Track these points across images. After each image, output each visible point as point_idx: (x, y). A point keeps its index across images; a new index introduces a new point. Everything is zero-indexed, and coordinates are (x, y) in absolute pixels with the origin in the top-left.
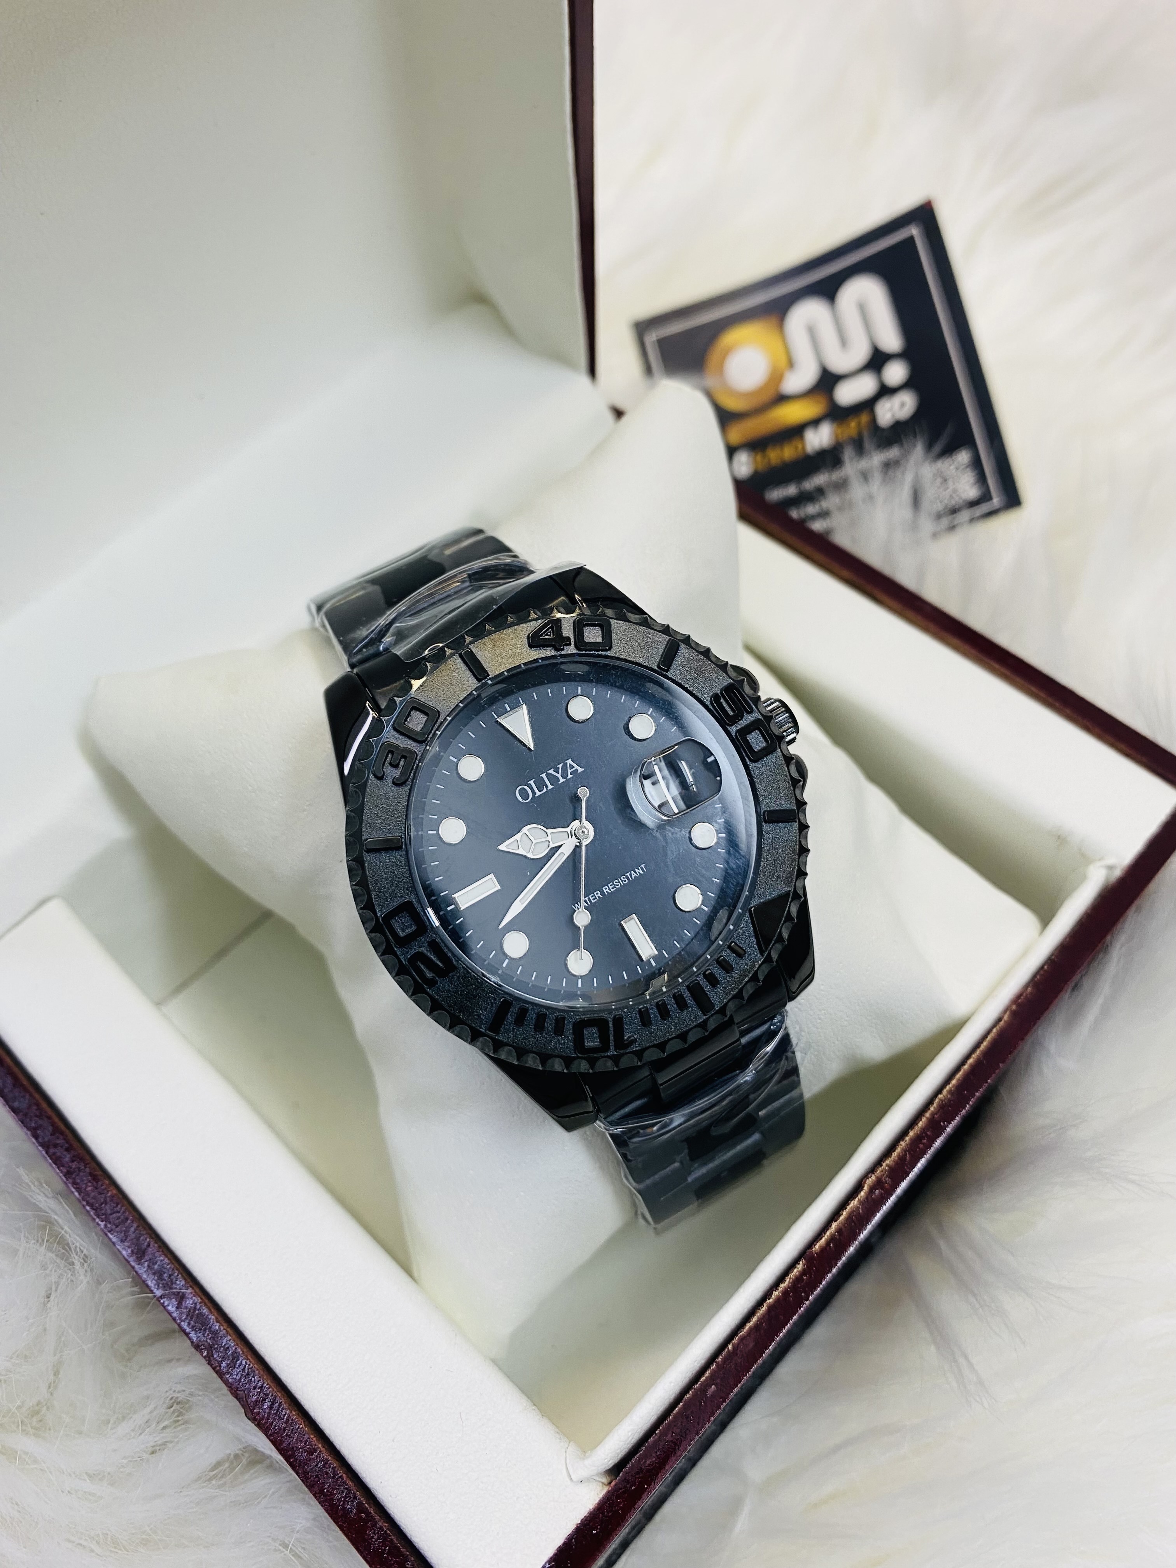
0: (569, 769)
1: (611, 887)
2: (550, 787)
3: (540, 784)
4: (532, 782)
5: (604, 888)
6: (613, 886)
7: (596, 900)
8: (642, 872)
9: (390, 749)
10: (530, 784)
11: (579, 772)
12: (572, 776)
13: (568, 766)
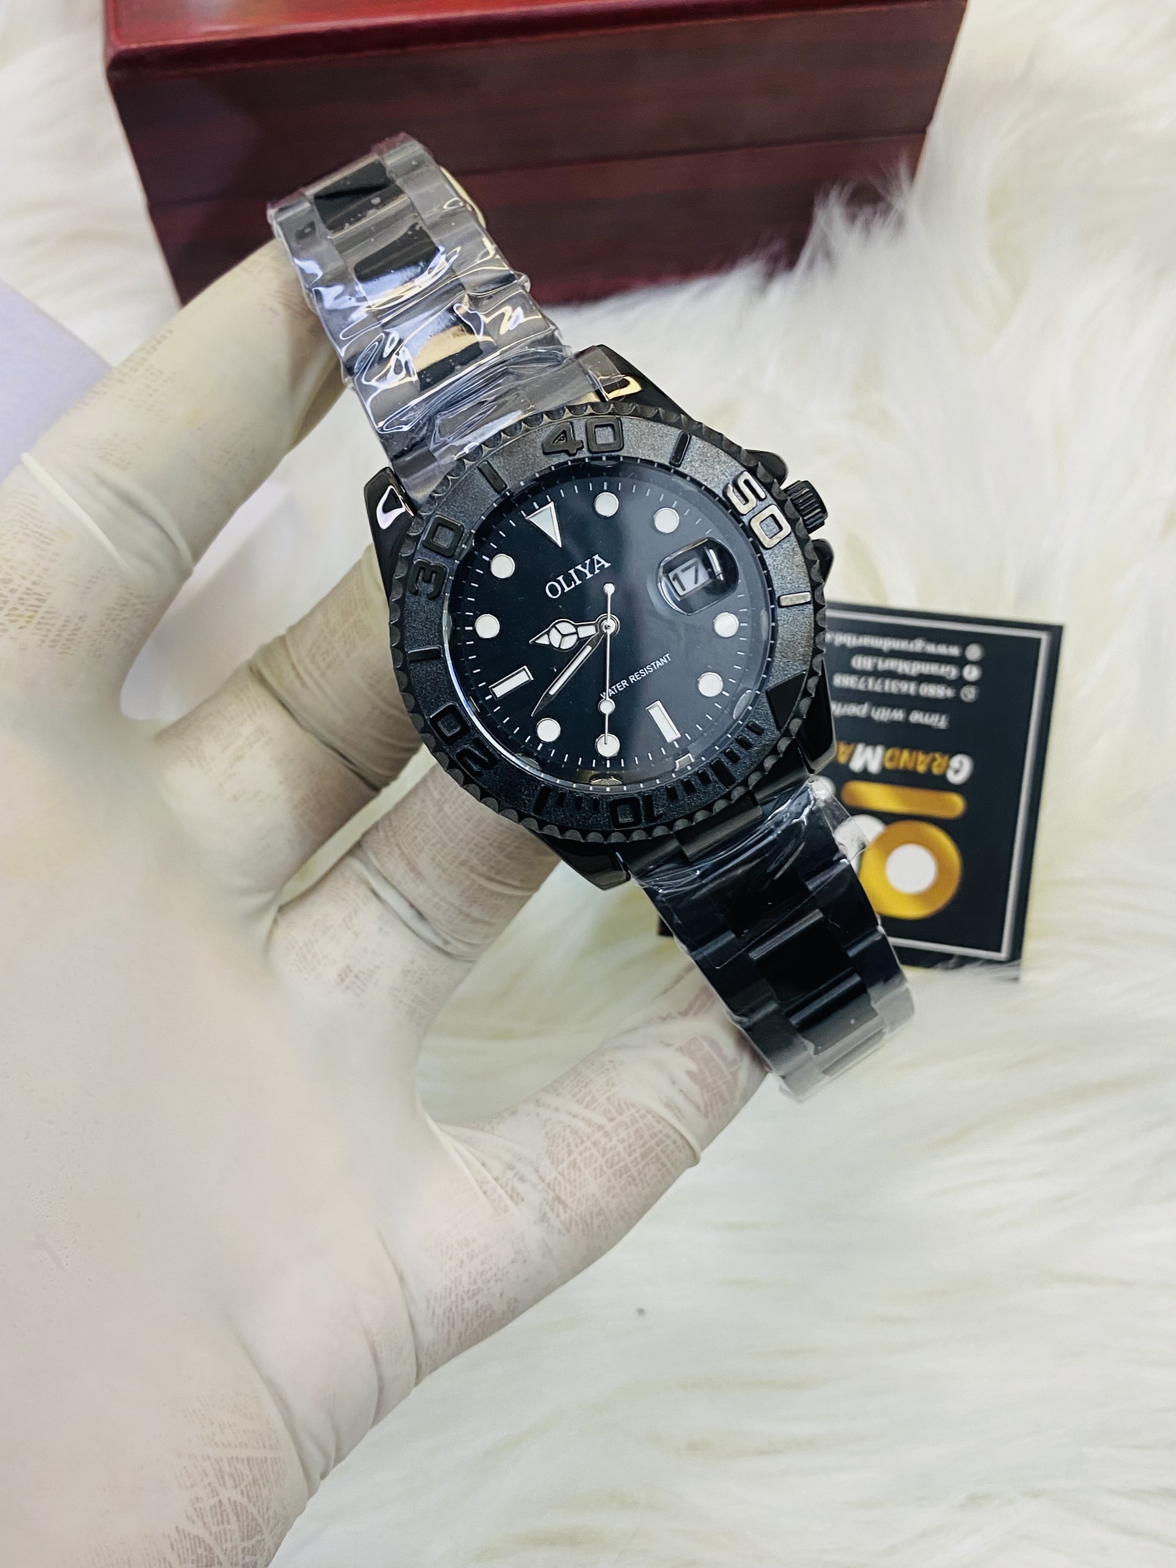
0: (596, 564)
1: (637, 676)
2: (578, 582)
3: (569, 580)
4: (560, 578)
5: (630, 677)
6: (639, 675)
7: (622, 689)
8: (666, 661)
9: (423, 566)
10: (559, 580)
11: (606, 567)
12: (599, 571)
13: (595, 561)
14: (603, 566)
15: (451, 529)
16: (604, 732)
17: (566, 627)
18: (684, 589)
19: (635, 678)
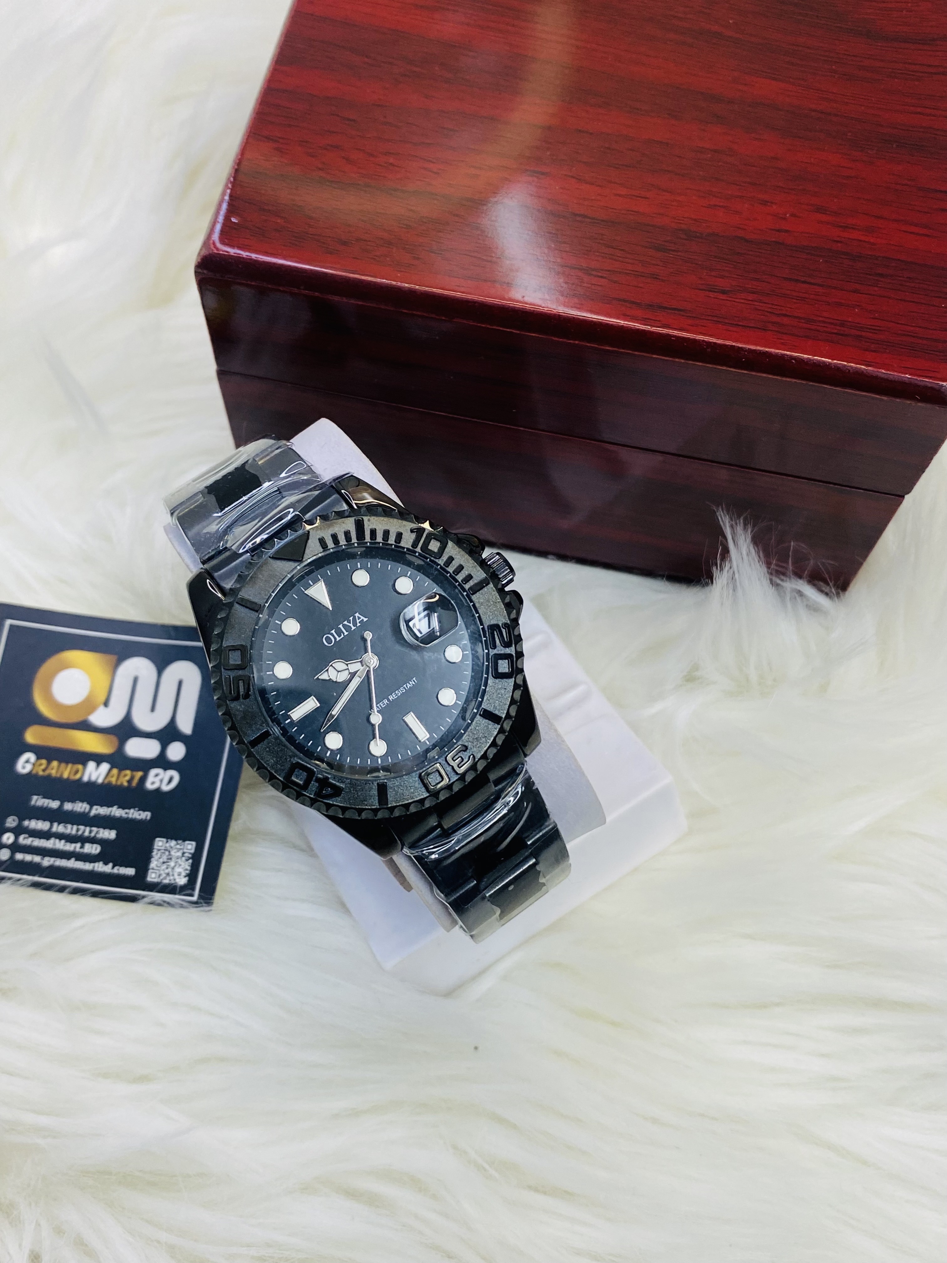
0: (357, 620)
1: (394, 696)
2: (346, 633)
3: (339, 633)
4: (333, 632)
5: (389, 697)
7: (385, 706)
8: (414, 683)
10: (332, 633)
11: (364, 621)
12: (360, 624)
13: (357, 618)
14: (363, 620)
16: (375, 738)
17: (339, 665)
18: (421, 633)
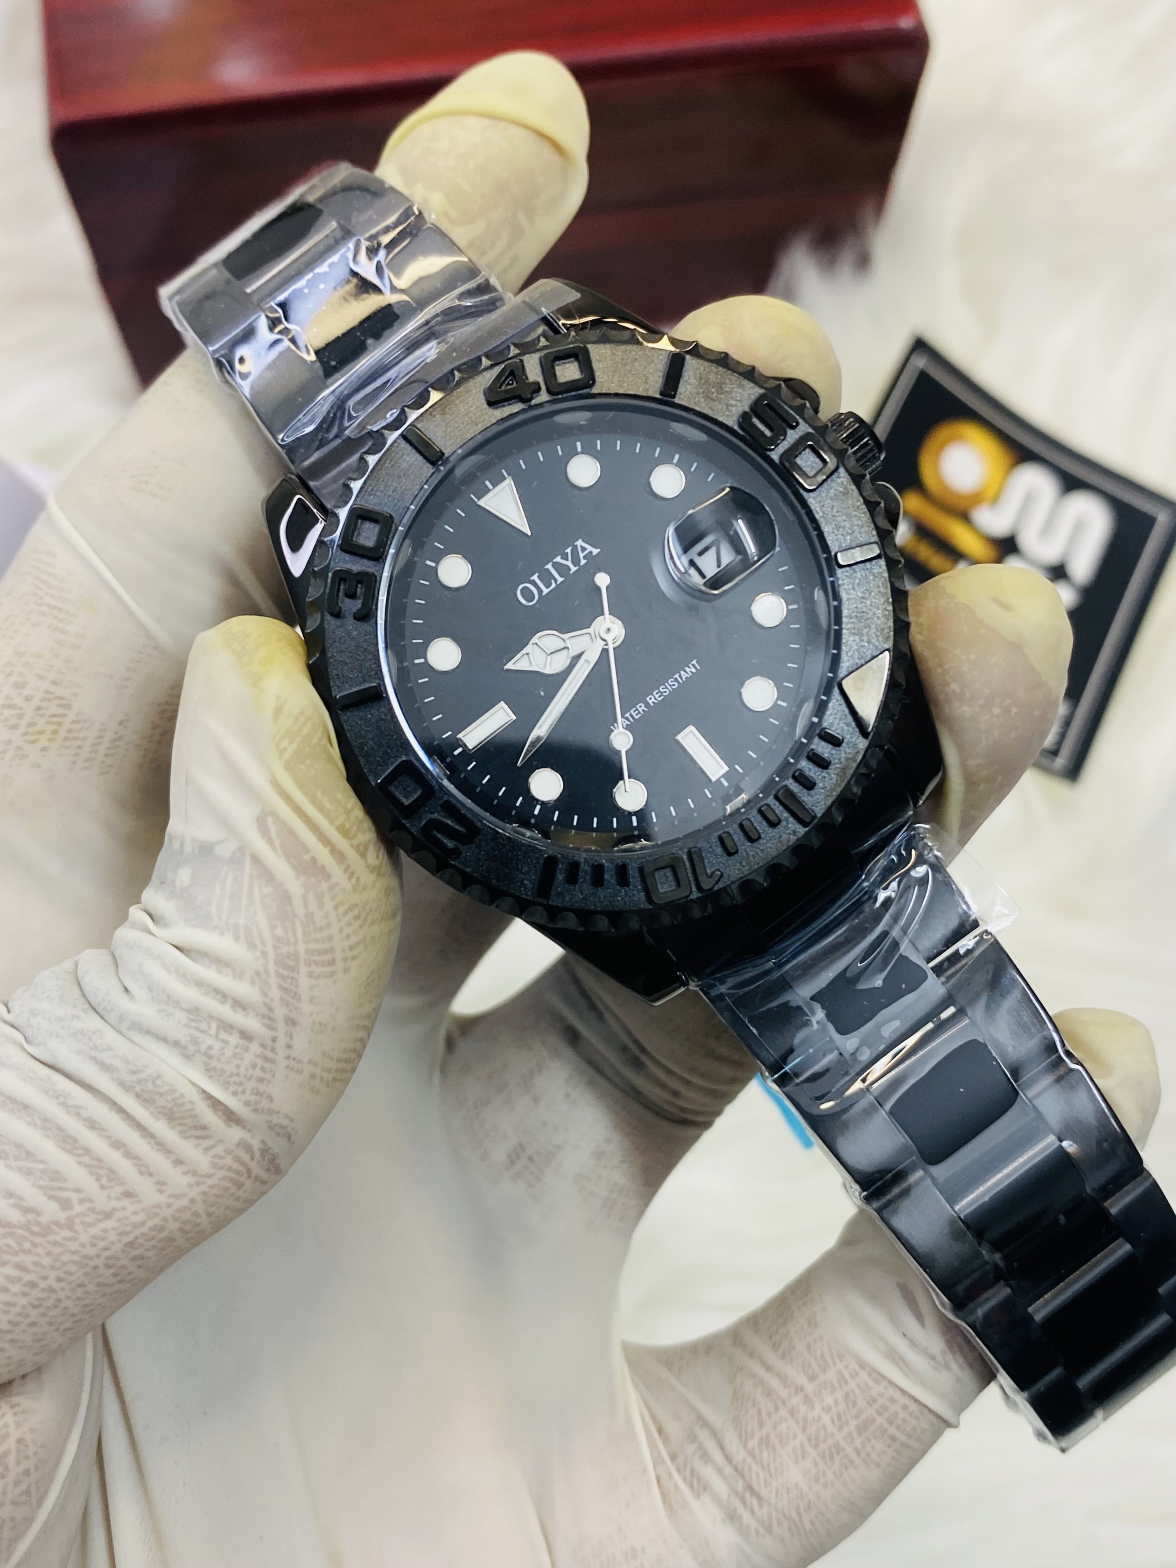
0: (580, 552)
1: (657, 696)
2: (560, 580)
3: (547, 578)
4: (535, 577)
5: (648, 699)
6: (659, 694)
7: (640, 715)
8: (694, 670)
9: (342, 576)
10: (534, 580)
11: (594, 554)
12: (585, 561)
13: (579, 549)
14: (591, 552)
15: (376, 521)
16: (621, 778)
17: (549, 641)
19: (655, 699)
